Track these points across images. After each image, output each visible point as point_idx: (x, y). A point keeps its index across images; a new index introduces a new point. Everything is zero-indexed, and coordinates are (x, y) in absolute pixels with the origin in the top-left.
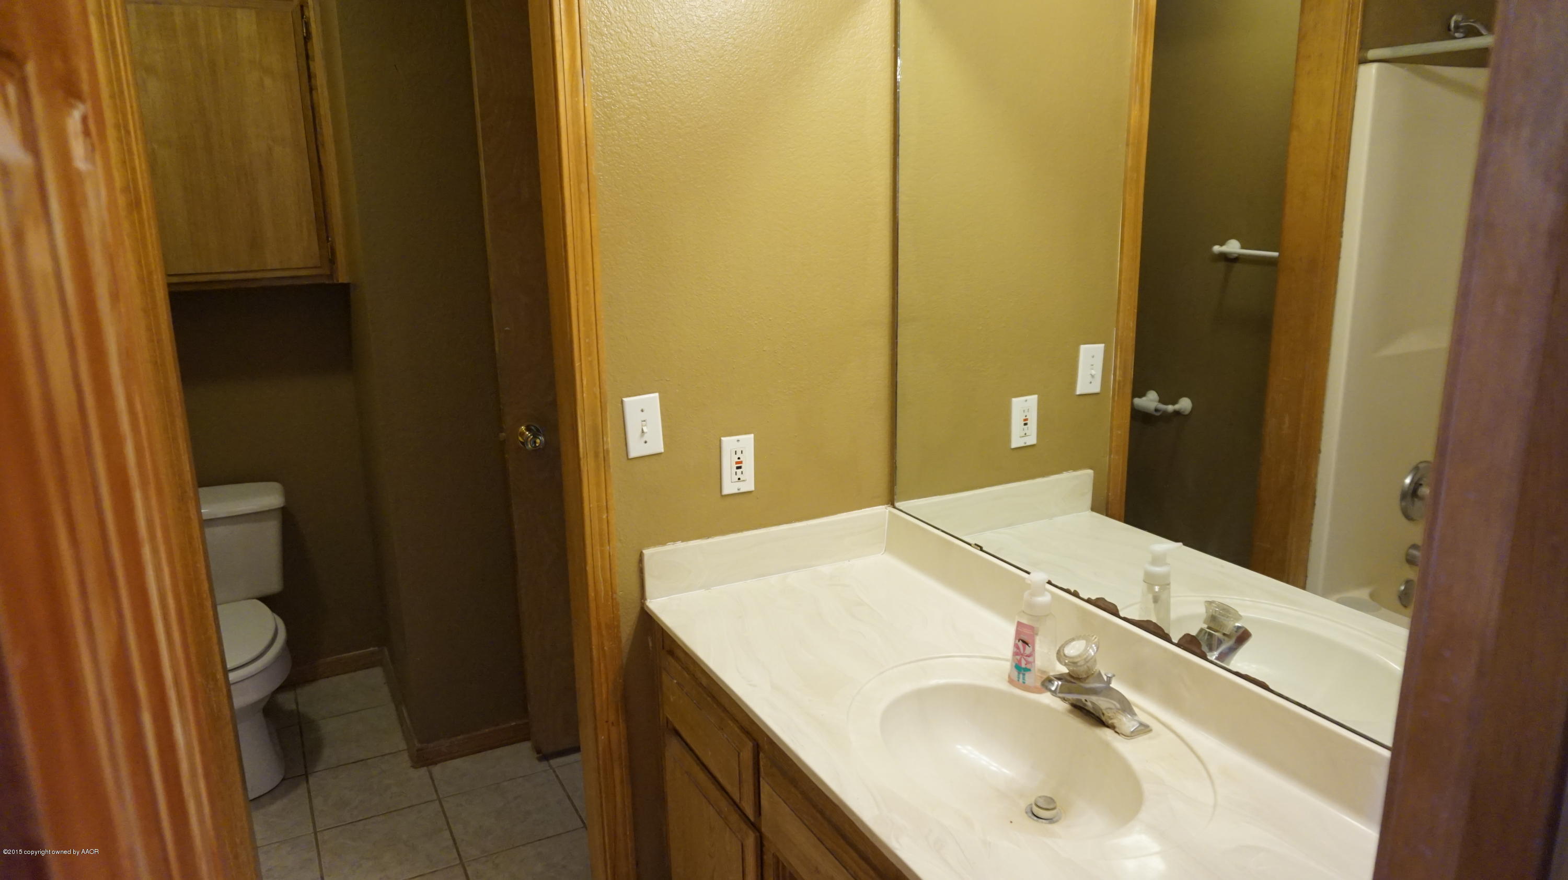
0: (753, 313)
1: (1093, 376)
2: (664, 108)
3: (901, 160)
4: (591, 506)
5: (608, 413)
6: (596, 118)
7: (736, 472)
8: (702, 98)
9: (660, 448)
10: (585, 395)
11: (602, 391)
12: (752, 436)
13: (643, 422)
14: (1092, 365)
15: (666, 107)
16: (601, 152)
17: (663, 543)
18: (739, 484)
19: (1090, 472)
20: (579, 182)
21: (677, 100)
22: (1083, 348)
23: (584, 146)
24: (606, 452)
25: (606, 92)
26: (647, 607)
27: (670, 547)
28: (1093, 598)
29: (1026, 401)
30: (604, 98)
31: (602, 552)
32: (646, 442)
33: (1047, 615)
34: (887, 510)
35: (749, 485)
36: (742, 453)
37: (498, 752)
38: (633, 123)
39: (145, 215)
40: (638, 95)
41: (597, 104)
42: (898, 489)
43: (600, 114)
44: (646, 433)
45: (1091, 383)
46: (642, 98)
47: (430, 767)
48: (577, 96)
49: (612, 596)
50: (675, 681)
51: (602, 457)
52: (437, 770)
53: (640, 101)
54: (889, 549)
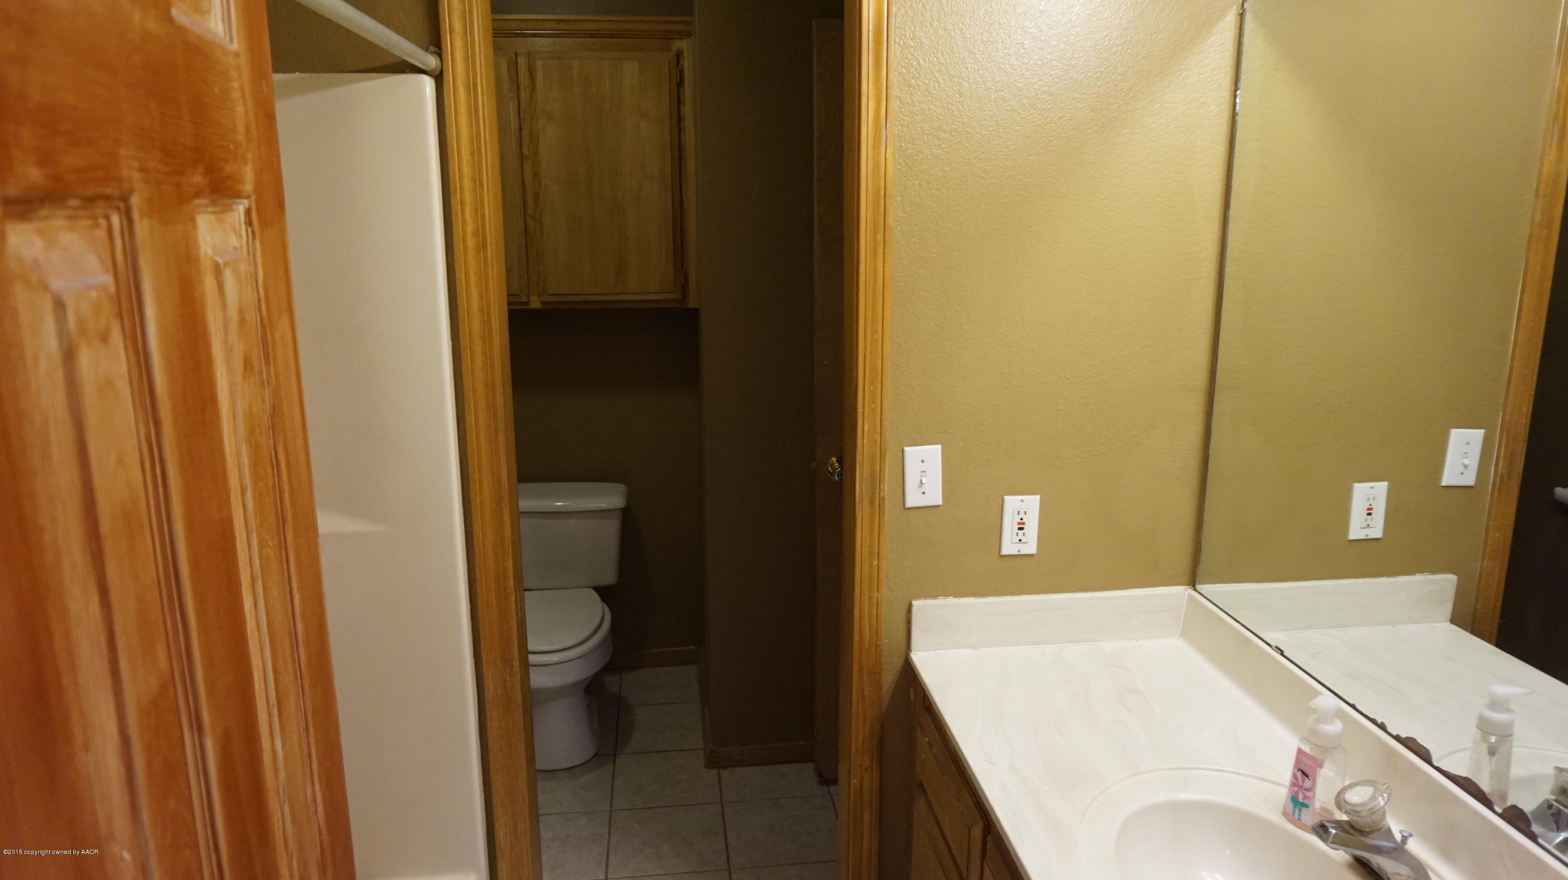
0: (1049, 370)
1: (1466, 466)
2: (969, 158)
3: (1232, 213)
4: (863, 551)
5: (887, 462)
6: (898, 169)
7: (1017, 533)
8: (1010, 148)
9: (939, 501)
10: (865, 441)
11: (882, 438)
12: (1038, 497)
13: (924, 473)
14: (1466, 453)
15: (970, 157)
16: (900, 202)
17: (934, 597)
18: (1020, 546)
19: (1453, 577)
20: (875, 233)
21: (982, 150)
22: (1455, 432)
23: (881, 197)
24: (882, 500)
25: (910, 143)
26: (911, 658)
27: (940, 601)
28: (1403, 735)
29: (1372, 488)
30: (907, 149)
31: (870, 598)
32: (924, 493)
33: (1336, 748)
34: (1187, 592)
35: (1030, 547)
36: (1025, 514)
37: (783, 768)
38: (934, 174)
39: (489, 256)
40: (943, 146)
41: (899, 155)
42: (1202, 569)
43: (902, 165)
44: (924, 484)
45: (1462, 474)
46: (947, 148)
47: (721, 771)
48: (879, 148)
49: (876, 643)
50: (927, 739)
51: (877, 503)
52: (725, 773)
53: (944, 151)
54: (1185, 634)
